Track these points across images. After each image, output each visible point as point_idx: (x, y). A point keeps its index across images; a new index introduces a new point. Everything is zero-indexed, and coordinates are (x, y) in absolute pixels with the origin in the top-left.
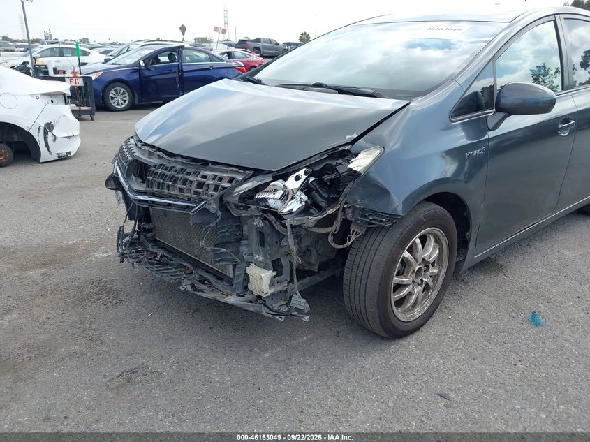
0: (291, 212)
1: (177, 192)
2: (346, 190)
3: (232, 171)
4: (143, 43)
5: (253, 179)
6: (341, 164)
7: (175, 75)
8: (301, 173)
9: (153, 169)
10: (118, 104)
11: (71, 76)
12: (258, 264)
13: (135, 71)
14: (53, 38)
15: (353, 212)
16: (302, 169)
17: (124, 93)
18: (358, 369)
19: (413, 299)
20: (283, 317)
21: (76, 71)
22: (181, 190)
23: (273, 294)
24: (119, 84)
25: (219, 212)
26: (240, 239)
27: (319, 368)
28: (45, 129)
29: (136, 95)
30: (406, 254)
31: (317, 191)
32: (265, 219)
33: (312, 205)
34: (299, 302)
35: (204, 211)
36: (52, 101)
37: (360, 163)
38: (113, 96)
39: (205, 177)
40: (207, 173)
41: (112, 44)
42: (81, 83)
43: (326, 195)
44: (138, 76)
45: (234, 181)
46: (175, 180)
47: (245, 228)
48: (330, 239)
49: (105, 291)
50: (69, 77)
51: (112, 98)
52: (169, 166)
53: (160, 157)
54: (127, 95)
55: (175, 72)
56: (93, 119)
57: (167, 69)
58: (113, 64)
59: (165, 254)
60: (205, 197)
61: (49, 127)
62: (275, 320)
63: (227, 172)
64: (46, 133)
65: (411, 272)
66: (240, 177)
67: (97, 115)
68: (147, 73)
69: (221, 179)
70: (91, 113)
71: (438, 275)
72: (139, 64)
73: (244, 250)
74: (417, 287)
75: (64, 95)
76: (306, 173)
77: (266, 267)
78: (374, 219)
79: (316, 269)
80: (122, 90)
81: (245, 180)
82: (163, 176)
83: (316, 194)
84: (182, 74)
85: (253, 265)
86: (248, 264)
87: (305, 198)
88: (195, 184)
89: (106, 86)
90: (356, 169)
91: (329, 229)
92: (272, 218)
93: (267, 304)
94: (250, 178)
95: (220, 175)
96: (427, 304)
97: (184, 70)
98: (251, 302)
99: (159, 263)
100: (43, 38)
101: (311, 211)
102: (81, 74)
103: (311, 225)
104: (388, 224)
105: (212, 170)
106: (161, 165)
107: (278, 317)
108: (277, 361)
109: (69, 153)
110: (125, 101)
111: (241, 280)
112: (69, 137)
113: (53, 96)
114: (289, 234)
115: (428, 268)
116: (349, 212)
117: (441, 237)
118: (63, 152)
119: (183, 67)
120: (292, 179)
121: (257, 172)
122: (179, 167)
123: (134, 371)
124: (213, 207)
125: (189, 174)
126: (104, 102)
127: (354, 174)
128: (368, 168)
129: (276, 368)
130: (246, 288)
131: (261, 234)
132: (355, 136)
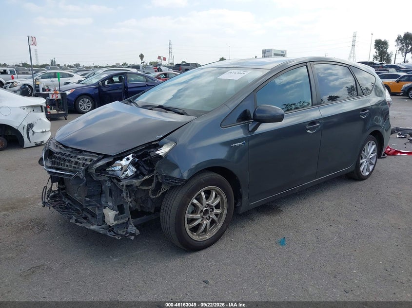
0: (127, 177)
1: (65, 167)
2: (156, 165)
3: (93, 156)
4: (106, 69)
5: (103, 160)
6: (153, 152)
7: (120, 91)
8: (130, 156)
9: (55, 154)
10: (84, 109)
11: (53, 92)
12: (109, 207)
13: (96, 88)
14: (56, 63)
15: (162, 178)
16: (131, 154)
17: (88, 102)
18: (164, 267)
19: (203, 228)
20: (120, 237)
21: (56, 89)
22: (67, 166)
23: (116, 225)
24: (86, 96)
25: (85, 178)
26: (101, 193)
27: (142, 267)
28: (27, 127)
29: (96, 103)
30: (195, 201)
31: (143, 166)
32: (112, 182)
33: (140, 174)
34: (132, 229)
35: (77, 177)
36: (33, 110)
37: (163, 151)
38: (81, 104)
39: (78, 159)
40: (80, 157)
41: (95, 67)
42: (59, 97)
43: (148, 168)
44: (98, 91)
45: (92, 161)
46: (65, 160)
47: (103, 187)
48: (150, 193)
49: (38, 225)
50: (51, 94)
51: (81, 106)
52: (63, 153)
53: (61, 148)
54: (90, 103)
55: (121, 89)
56: (66, 119)
57: (117, 87)
58: (83, 84)
59: (70, 203)
60: (78, 170)
61: (30, 126)
62: (115, 238)
63: (90, 156)
64: (28, 130)
65: (199, 212)
66: (95, 159)
67: (69, 116)
68: (104, 89)
69: (86, 160)
70: (65, 115)
71: (221, 214)
72: (99, 83)
73: (103, 200)
74: (205, 220)
75: (41, 106)
76: (132, 156)
77: (113, 209)
78: (172, 181)
79: (152, 211)
80: (88, 100)
81: (98, 161)
82: (59, 158)
83: (142, 168)
84: (127, 90)
85: (107, 208)
86: (105, 207)
87: (134, 169)
88: (74, 162)
89: (77, 98)
90: (161, 154)
91: (150, 187)
92: (115, 181)
93: (114, 230)
94: (101, 159)
95: (86, 157)
96: (215, 231)
97: (128, 87)
98: (104, 229)
99: (66, 208)
100: (50, 64)
101: (140, 177)
102: (60, 91)
103: (138, 184)
104: (180, 184)
105: (83, 155)
106: (60, 152)
107: (117, 237)
108: (120, 263)
109: (43, 142)
110: (89, 107)
111: (101, 216)
112: (43, 132)
113: (34, 108)
114: (124, 190)
115: (213, 210)
116: (159, 177)
117: (220, 192)
118: (39, 141)
119: (128, 85)
120: (125, 159)
121: (106, 156)
122: (68, 153)
123: (38, 267)
124: (82, 175)
125: (71, 157)
126: (75, 108)
127: (159, 157)
128: (167, 154)
129: (118, 267)
130: (104, 221)
131: (110, 190)
132: (161, 136)
